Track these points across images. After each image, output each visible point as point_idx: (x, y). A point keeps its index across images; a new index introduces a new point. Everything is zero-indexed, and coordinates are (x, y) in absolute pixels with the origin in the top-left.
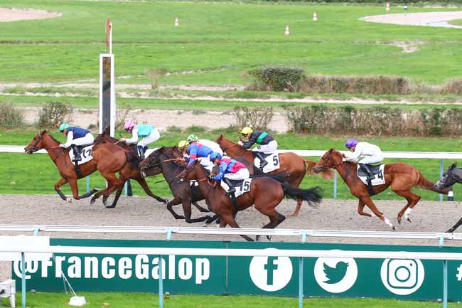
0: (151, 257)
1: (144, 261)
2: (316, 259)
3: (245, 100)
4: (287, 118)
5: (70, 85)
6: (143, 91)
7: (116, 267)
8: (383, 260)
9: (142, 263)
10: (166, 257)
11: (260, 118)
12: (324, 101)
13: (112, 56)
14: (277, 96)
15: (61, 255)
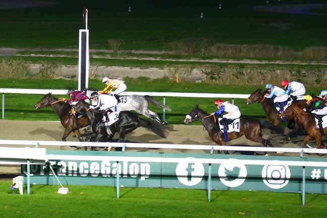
0: (112, 163)
1: (107, 165)
2: (219, 165)
3: (174, 60)
4: (201, 72)
5: (60, 50)
6: (107, 54)
7: (89, 169)
8: (263, 166)
9: (106, 166)
10: (122, 163)
11: (184, 72)
12: (226, 62)
13: (87, 31)
14: (195, 58)
15: (53, 161)
